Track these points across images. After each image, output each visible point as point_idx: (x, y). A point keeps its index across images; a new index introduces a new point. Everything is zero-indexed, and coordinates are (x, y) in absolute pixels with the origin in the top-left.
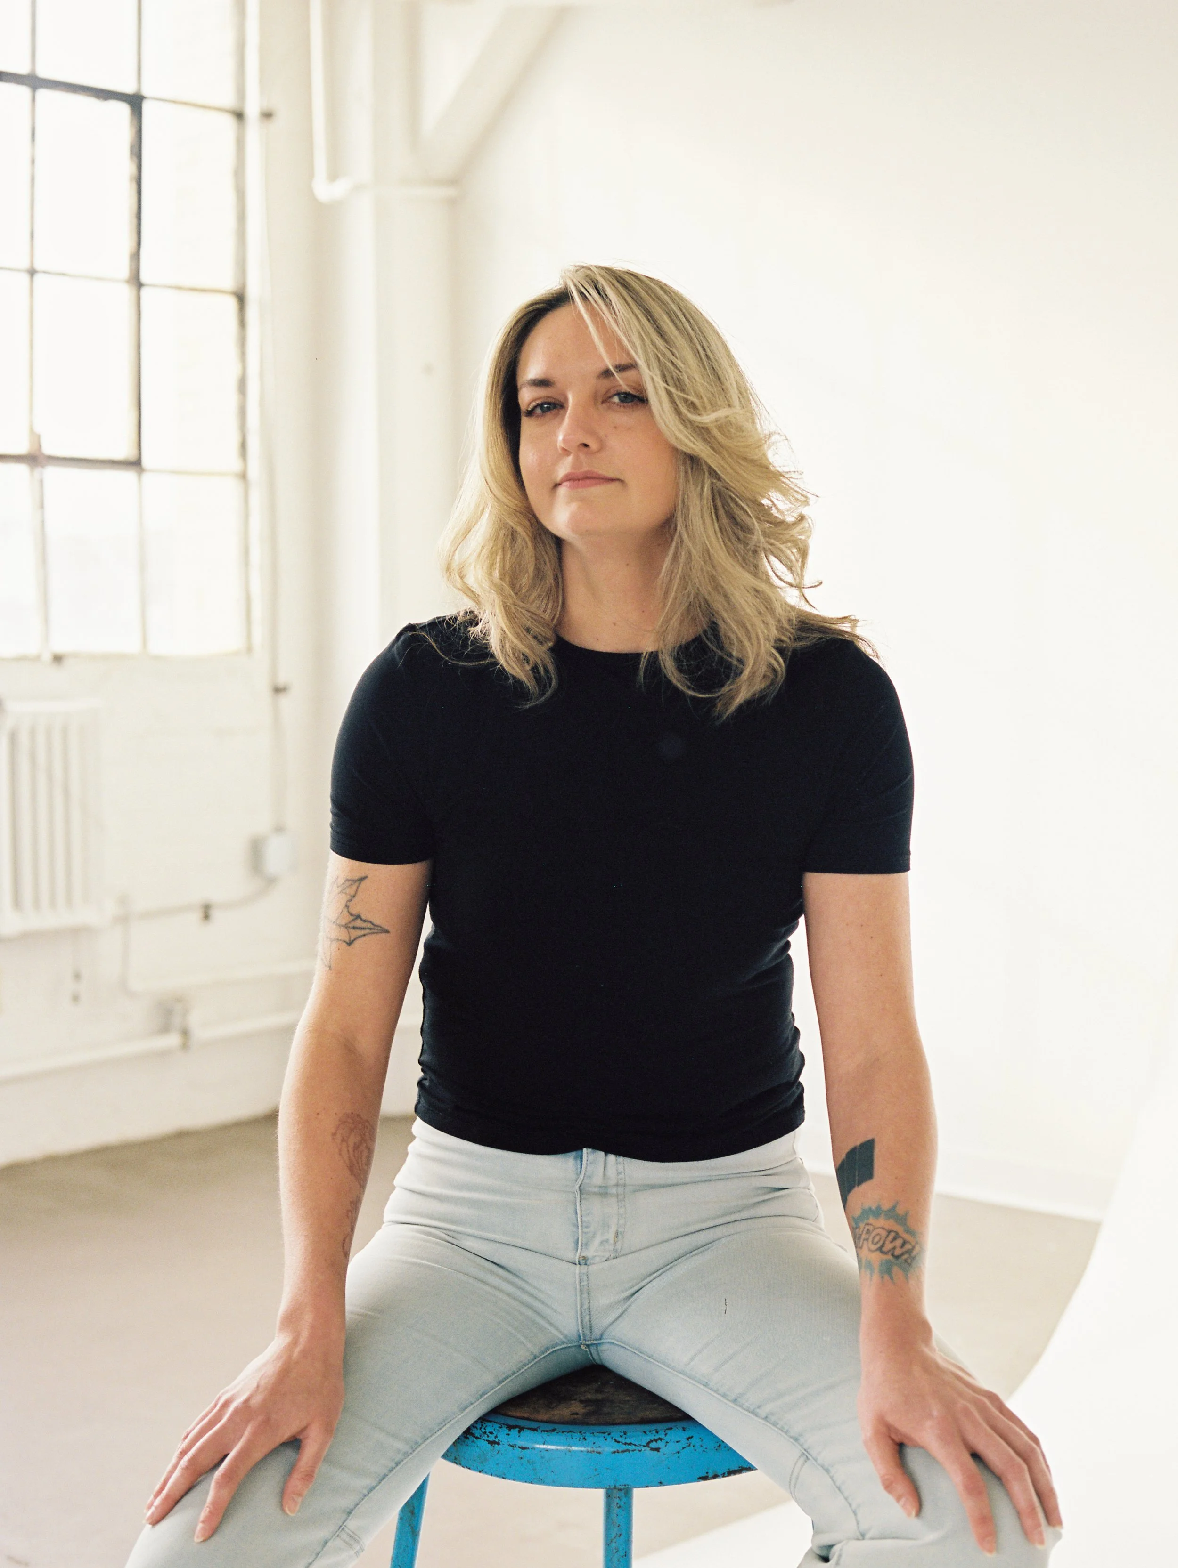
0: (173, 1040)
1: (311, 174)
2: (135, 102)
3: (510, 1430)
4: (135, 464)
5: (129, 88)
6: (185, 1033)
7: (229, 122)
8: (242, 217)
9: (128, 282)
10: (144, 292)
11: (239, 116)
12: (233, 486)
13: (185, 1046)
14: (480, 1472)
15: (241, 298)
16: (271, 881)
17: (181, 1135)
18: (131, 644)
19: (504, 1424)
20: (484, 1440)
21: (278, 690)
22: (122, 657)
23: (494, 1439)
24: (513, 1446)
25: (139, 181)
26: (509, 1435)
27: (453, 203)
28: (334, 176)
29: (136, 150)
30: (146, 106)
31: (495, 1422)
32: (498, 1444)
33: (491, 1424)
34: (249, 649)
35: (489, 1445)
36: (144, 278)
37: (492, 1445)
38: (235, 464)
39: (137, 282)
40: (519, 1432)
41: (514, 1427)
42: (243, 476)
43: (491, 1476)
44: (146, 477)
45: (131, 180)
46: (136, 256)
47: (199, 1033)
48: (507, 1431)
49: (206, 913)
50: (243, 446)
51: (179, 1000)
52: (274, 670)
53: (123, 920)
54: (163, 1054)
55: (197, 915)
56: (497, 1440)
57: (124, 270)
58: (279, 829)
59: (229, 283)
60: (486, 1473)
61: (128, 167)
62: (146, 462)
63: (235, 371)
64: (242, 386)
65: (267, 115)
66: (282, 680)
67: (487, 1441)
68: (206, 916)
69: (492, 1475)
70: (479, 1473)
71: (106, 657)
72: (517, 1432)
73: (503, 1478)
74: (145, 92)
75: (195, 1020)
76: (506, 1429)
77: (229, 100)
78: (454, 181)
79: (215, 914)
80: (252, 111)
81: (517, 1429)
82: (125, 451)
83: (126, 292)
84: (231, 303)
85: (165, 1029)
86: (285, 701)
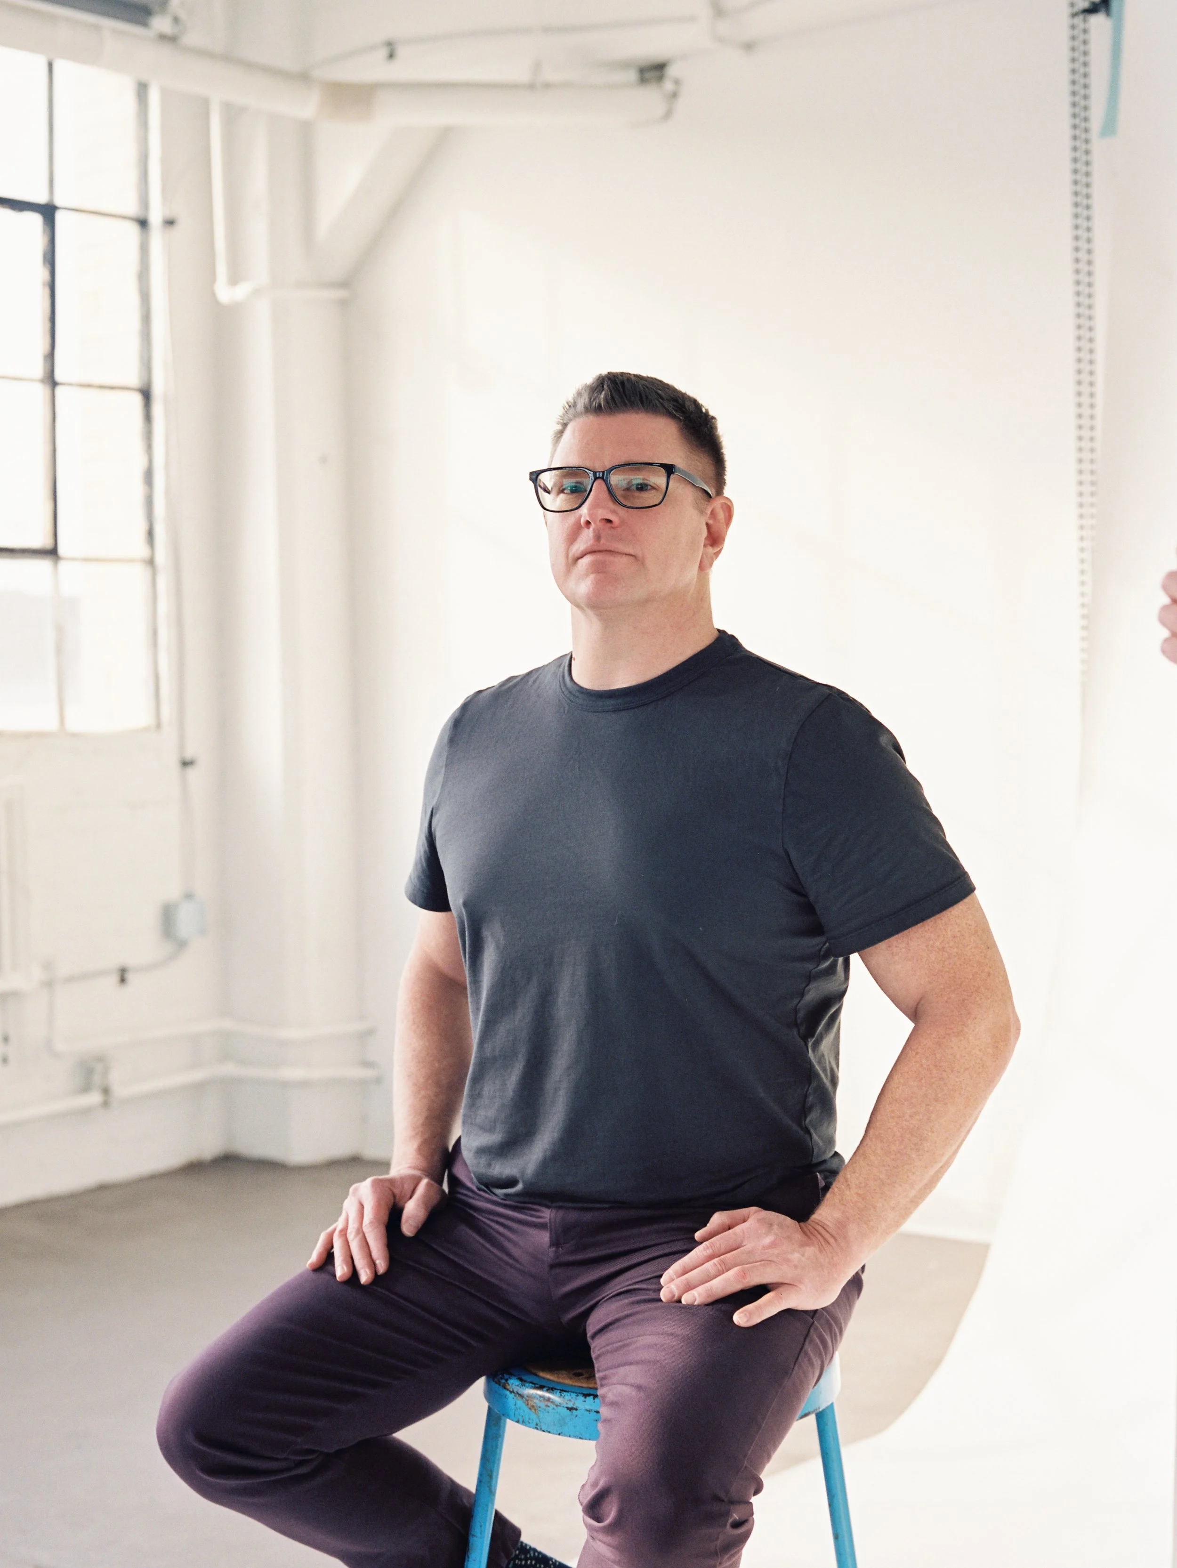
0: (94, 1098)
1: (213, 279)
2: (48, 212)
3: (585, 1397)
4: (52, 552)
5: (41, 198)
6: (106, 1091)
7: (133, 229)
8: (146, 318)
9: (42, 381)
10: (59, 390)
11: (143, 223)
12: (140, 573)
13: (106, 1104)
14: (559, 1434)
15: (146, 394)
16: (182, 945)
17: (102, 1188)
18: (50, 724)
19: (579, 1393)
20: (563, 1407)
21: (186, 764)
22: (42, 735)
23: (572, 1406)
24: (589, 1411)
25: (52, 286)
26: (585, 1401)
27: (343, 304)
28: (234, 280)
29: (49, 257)
30: (59, 216)
31: (572, 1392)
32: (576, 1409)
33: (569, 1394)
34: (158, 726)
35: (568, 1411)
36: (58, 377)
37: (570, 1410)
38: (143, 551)
39: (51, 381)
40: (594, 1399)
41: (589, 1395)
42: (151, 562)
43: (569, 1438)
44: (62, 565)
45: (44, 285)
46: (50, 356)
47: (119, 1091)
48: (583, 1398)
49: (123, 977)
50: (150, 534)
51: (101, 1059)
52: (182, 747)
53: (49, 984)
54: (86, 1112)
55: (115, 978)
56: (575, 1407)
57: (38, 369)
58: (189, 896)
59: (134, 379)
60: (565, 1435)
61: (43, 274)
62: (61, 551)
63: (141, 463)
64: (149, 476)
65: (170, 223)
66: (188, 755)
67: (567, 1408)
68: (123, 980)
69: (570, 1436)
70: (558, 1437)
71: (28, 736)
72: (592, 1399)
73: (580, 1438)
74: (58, 202)
75: (115, 1079)
76: (582, 1397)
77: (132, 208)
78: (345, 284)
79: (130, 976)
80: (155, 218)
81: (592, 1397)
82: (41, 541)
83: (41, 391)
84: (137, 400)
85: (86, 1088)
86: (191, 772)
